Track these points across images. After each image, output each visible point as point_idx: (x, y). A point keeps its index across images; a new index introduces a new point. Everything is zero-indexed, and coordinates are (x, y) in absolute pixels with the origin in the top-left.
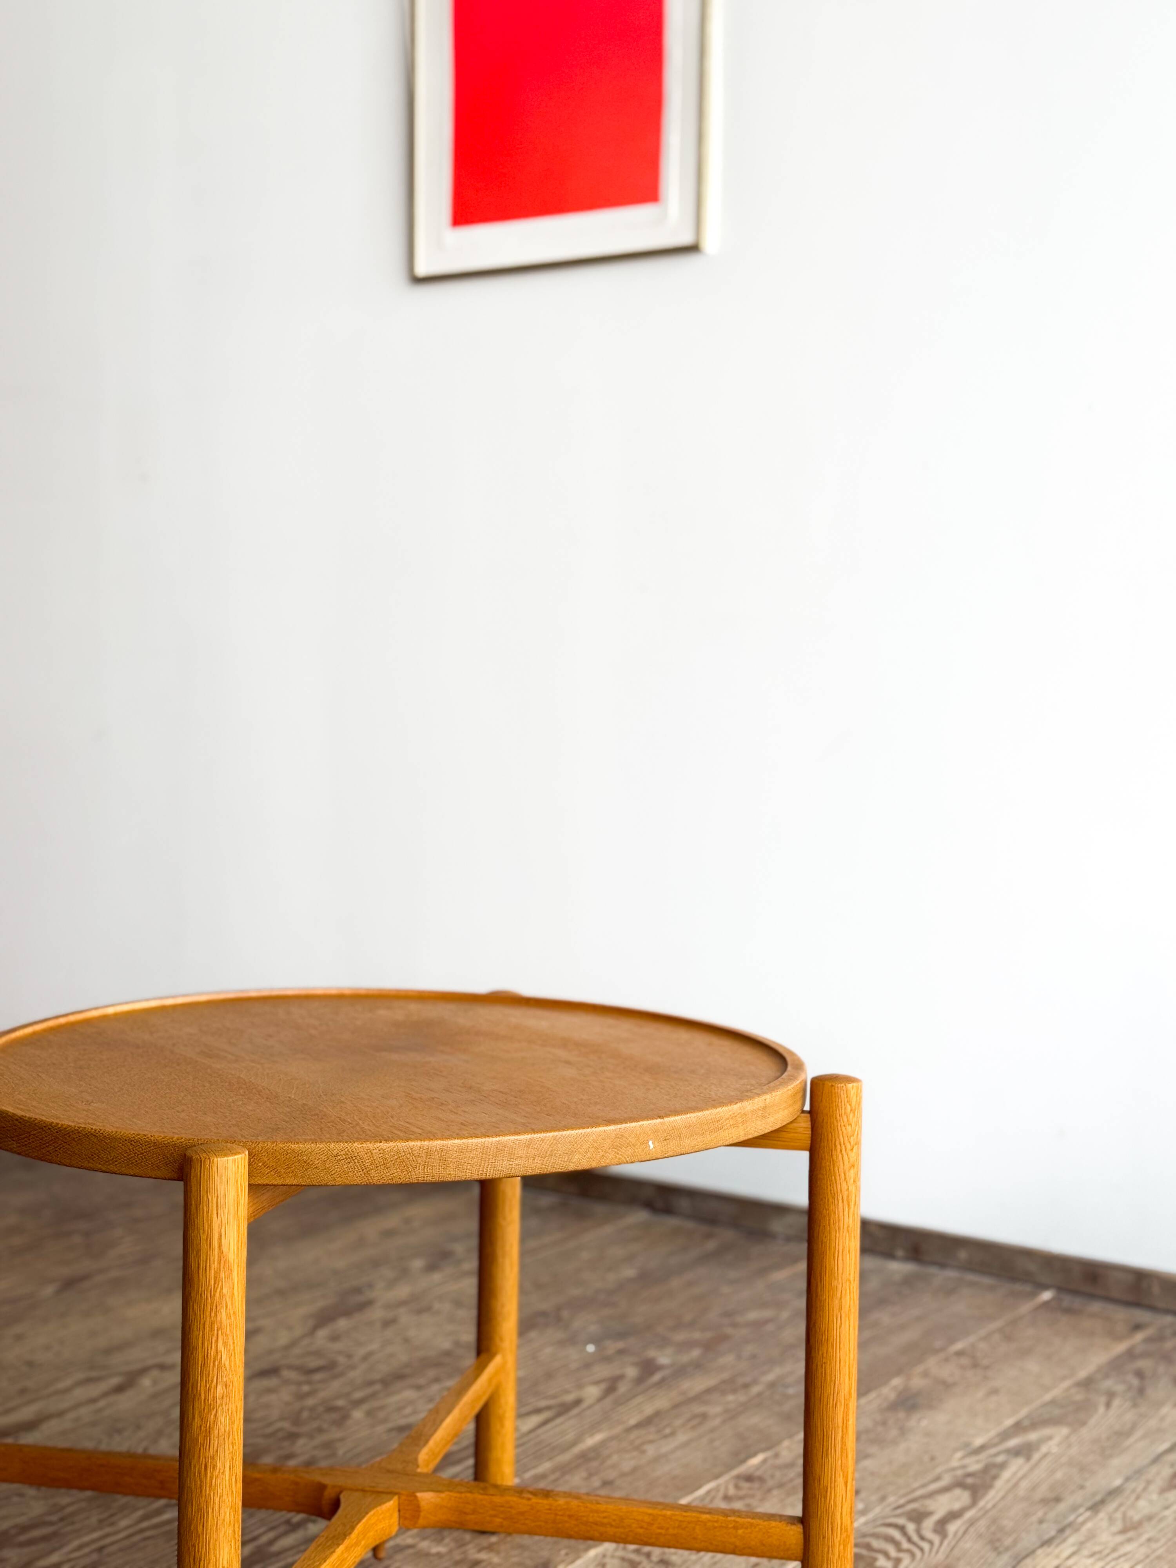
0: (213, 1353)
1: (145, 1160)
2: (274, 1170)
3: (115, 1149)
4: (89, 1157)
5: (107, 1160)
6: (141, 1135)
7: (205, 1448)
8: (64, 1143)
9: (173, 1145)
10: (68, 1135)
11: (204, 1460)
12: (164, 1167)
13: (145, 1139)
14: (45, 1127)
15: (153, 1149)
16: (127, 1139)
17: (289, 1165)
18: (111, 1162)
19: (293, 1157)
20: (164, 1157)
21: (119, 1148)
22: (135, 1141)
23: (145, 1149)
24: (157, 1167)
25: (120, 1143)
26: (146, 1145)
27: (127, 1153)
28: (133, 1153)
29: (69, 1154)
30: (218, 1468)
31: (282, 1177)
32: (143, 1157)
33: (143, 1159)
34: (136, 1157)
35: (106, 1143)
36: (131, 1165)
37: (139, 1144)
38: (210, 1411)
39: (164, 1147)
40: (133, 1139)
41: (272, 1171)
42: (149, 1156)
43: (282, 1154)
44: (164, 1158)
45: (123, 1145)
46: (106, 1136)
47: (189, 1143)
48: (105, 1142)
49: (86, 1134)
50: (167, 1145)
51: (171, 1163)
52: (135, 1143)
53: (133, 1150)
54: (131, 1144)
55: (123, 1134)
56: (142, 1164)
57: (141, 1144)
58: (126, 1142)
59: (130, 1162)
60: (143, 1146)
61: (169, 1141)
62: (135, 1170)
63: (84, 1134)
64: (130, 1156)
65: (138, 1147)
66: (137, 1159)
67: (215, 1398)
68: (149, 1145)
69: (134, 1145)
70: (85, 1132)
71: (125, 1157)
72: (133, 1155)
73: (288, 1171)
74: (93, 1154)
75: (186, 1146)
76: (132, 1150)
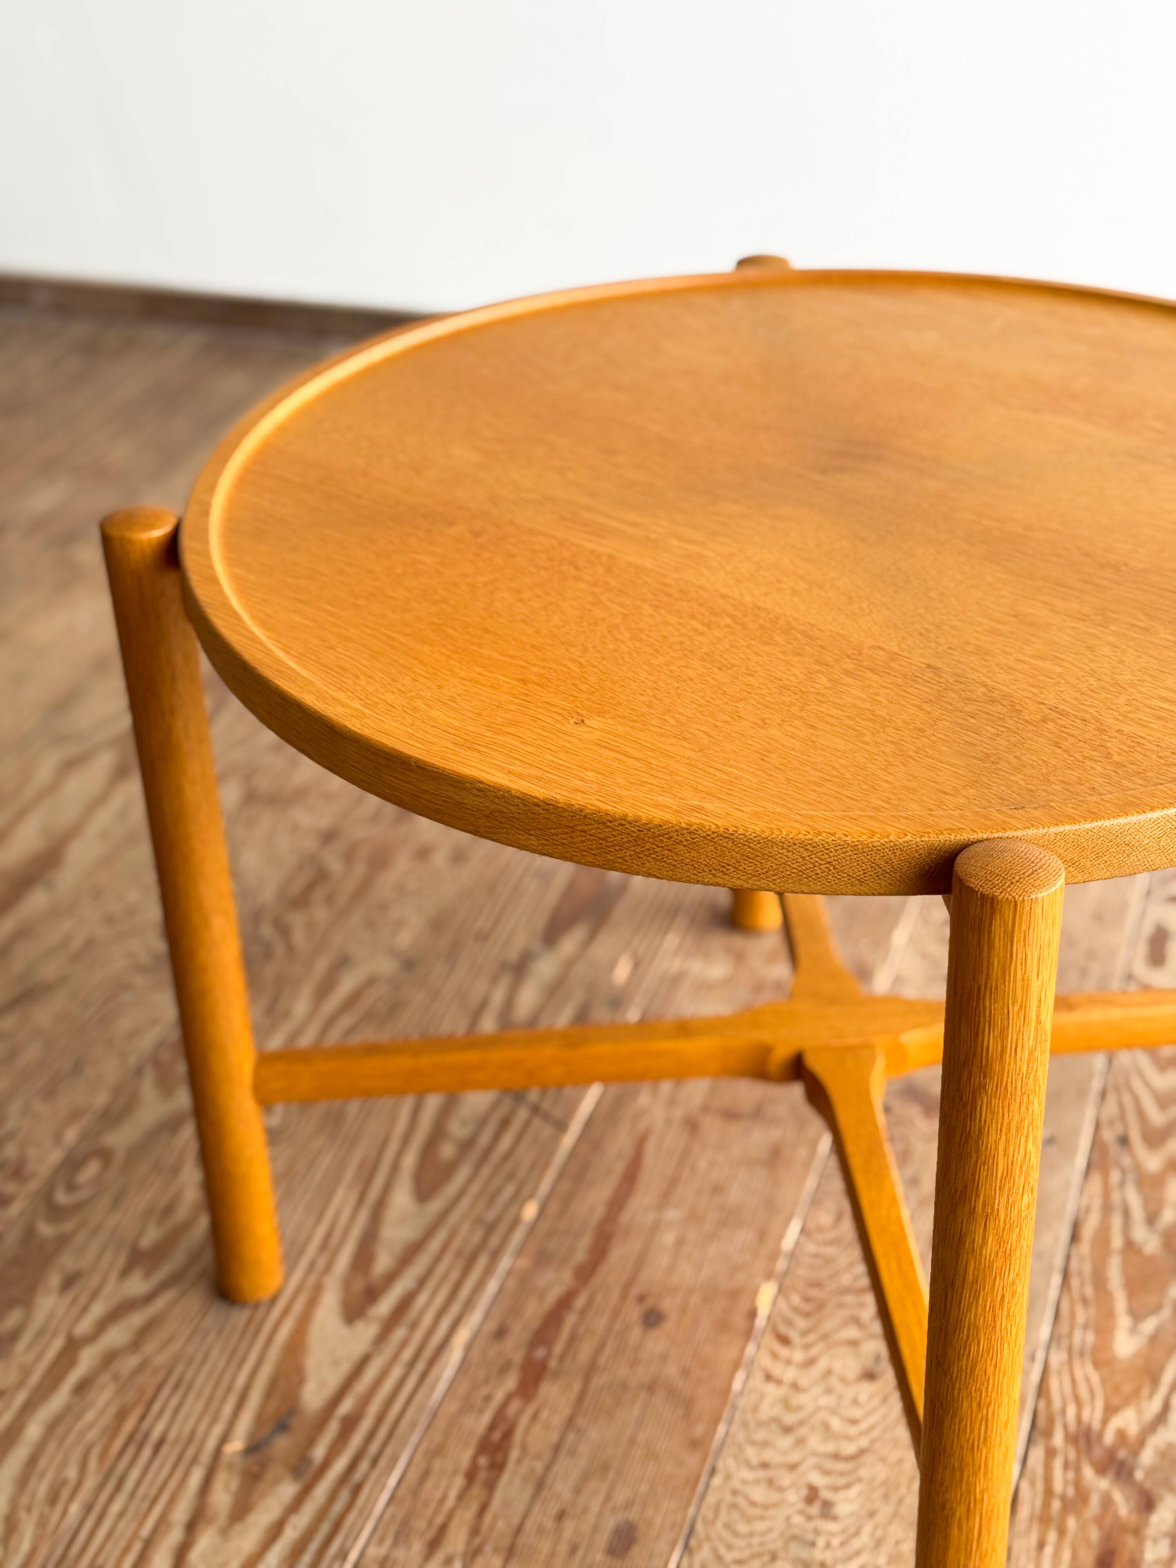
1: (834, 871)
2: (1074, 864)
3: (771, 857)
4: (715, 870)
5: (756, 873)
6: (824, 835)
7: (1002, 1275)
8: (658, 847)
9: (891, 847)
10: (667, 836)
11: (1000, 1290)
12: (873, 880)
13: (833, 840)
14: (610, 822)
15: (850, 856)
16: (797, 842)
17: (1101, 854)
18: (762, 876)
19: (1108, 841)
20: (873, 865)
21: (780, 855)
22: (815, 845)
23: (834, 856)
24: (858, 880)
25: (783, 848)
26: (836, 851)
27: (796, 862)
28: (811, 862)
29: (670, 864)
30: (1018, 1294)
31: (1086, 872)
32: (832, 868)
33: (830, 870)
34: (816, 868)
35: (753, 849)
36: (806, 880)
37: (823, 849)
39: (872, 851)
40: (810, 842)
41: (1070, 866)
42: (843, 866)
43: (1090, 839)
44: (872, 867)
45: (788, 851)
46: (751, 839)
47: (922, 841)
48: (750, 847)
49: (708, 835)
50: (879, 848)
51: (888, 873)
52: (814, 847)
53: (811, 858)
54: (807, 850)
55: (787, 835)
56: (830, 877)
57: (827, 849)
58: (795, 847)
59: (805, 876)
60: (831, 852)
61: (882, 841)
62: (813, 886)
63: (704, 835)
64: (803, 868)
65: (821, 853)
66: (819, 871)
67: (1020, 1211)
68: (844, 850)
69: (812, 851)
70: (705, 832)
71: (794, 868)
72: (811, 866)
73: (1098, 862)
74: (724, 865)
75: (918, 846)
76: (807, 858)
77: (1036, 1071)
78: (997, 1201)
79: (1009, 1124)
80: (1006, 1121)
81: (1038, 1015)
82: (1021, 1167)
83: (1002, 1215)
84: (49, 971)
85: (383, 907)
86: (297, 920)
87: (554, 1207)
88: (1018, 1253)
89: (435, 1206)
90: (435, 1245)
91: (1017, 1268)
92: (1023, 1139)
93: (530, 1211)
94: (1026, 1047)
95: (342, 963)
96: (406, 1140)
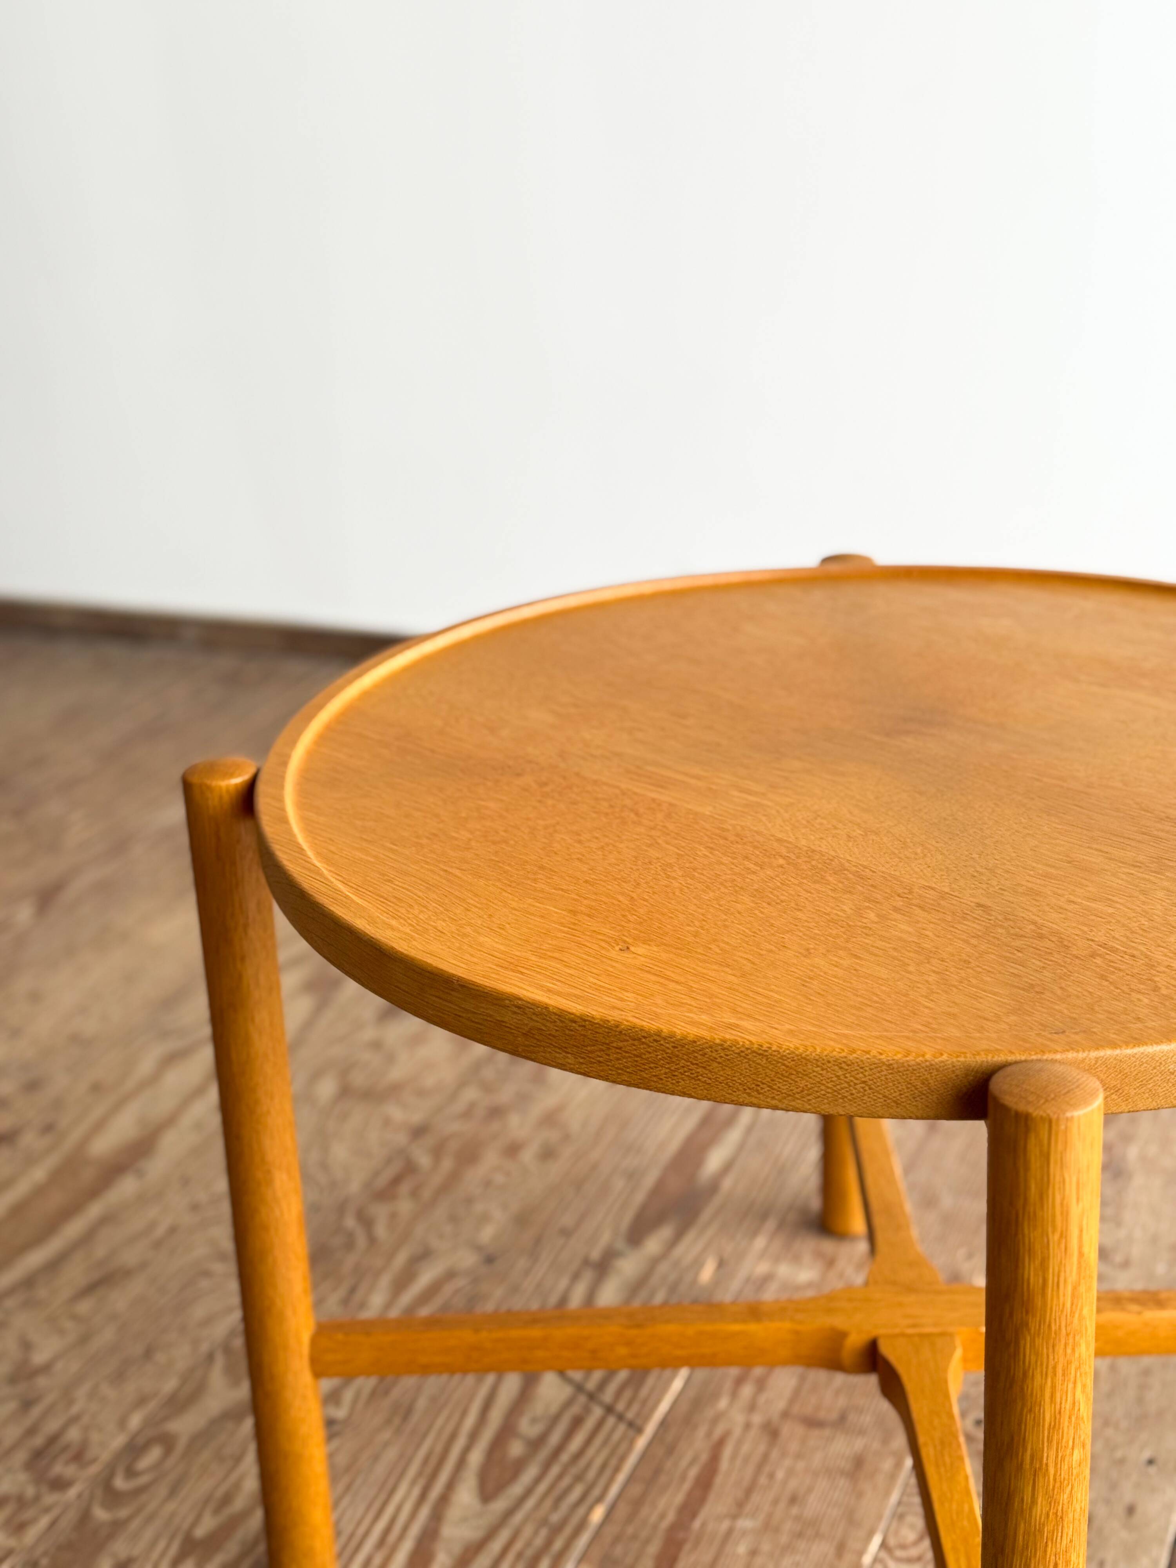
0: (1068, 1406)
1: (869, 1091)
2: (1116, 1091)
3: (806, 1075)
4: (750, 1089)
5: (790, 1093)
6: (859, 1052)
7: (1054, 1541)
8: (693, 1064)
9: (927, 1066)
10: (701, 1053)
11: (1053, 1558)
12: (909, 1102)
13: (868, 1058)
14: (644, 1037)
15: (886, 1075)
16: (831, 1060)
17: (1144, 1082)
18: (797, 1096)
19: (1151, 1068)
20: (909, 1086)
21: (815, 1074)
22: (849, 1063)
23: (869, 1075)
24: (895, 1102)
25: (818, 1066)
26: (871, 1069)
27: (831, 1081)
28: (846, 1082)
29: (705, 1082)
31: (1130, 1100)
32: (867, 1088)
33: (865, 1091)
34: (851, 1088)
35: (787, 1067)
36: (841, 1100)
37: (858, 1068)
38: (1062, 1489)
39: (908, 1070)
40: (844, 1060)
41: (1112, 1094)
42: (879, 1086)
43: (1133, 1065)
44: (908, 1088)
45: (823, 1070)
46: (785, 1056)
47: (959, 1061)
48: (784, 1065)
49: (742, 1052)
50: (915, 1068)
51: (924, 1094)
52: (848, 1065)
53: (846, 1077)
54: (841, 1068)
55: (822, 1052)
56: (865, 1098)
57: (862, 1068)
58: (830, 1065)
59: (840, 1096)
60: (866, 1071)
61: (917, 1060)
62: (848, 1107)
63: (737, 1051)
64: (838, 1087)
65: (856, 1072)
66: (854, 1091)
67: (1070, 1468)
68: (879, 1069)
69: (847, 1070)
70: (738, 1048)
71: (828, 1088)
72: (846, 1085)
73: (1143, 1090)
74: (759, 1083)
75: (954, 1066)
76: (842, 1077)
77: (1081, 1310)
78: (1045, 1455)
79: (1055, 1368)
80: (1051, 1363)
81: (1080, 1247)
82: (1070, 1418)
83: (1052, 1471)
84: (130, 1257)
85: (469, 1201)
86: (380, 1212)
87: (622, 1510)
88: (1071, 1516)
89: (500, 1505)
90: (496, 1546)
91: (1070, 1533)
92: (1071, 1386)
93: (598, 1514)
94: (1069, 1281)
95: (424, 1255)
96: (473, 1437)
